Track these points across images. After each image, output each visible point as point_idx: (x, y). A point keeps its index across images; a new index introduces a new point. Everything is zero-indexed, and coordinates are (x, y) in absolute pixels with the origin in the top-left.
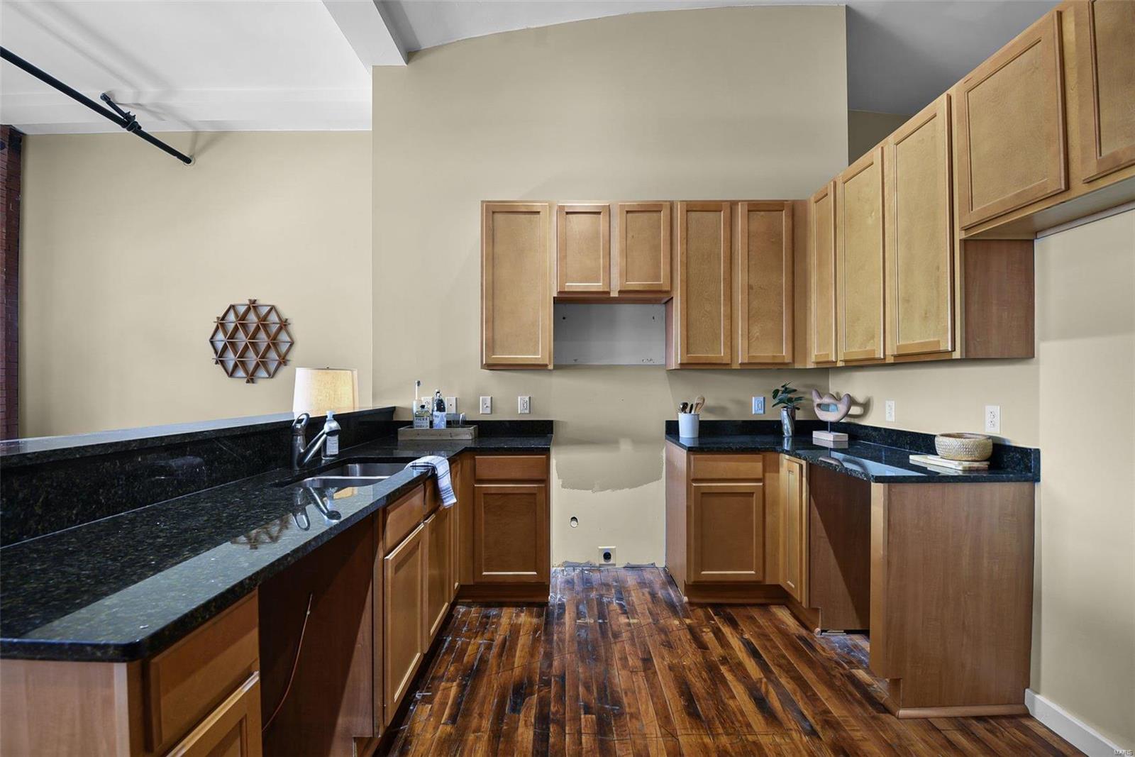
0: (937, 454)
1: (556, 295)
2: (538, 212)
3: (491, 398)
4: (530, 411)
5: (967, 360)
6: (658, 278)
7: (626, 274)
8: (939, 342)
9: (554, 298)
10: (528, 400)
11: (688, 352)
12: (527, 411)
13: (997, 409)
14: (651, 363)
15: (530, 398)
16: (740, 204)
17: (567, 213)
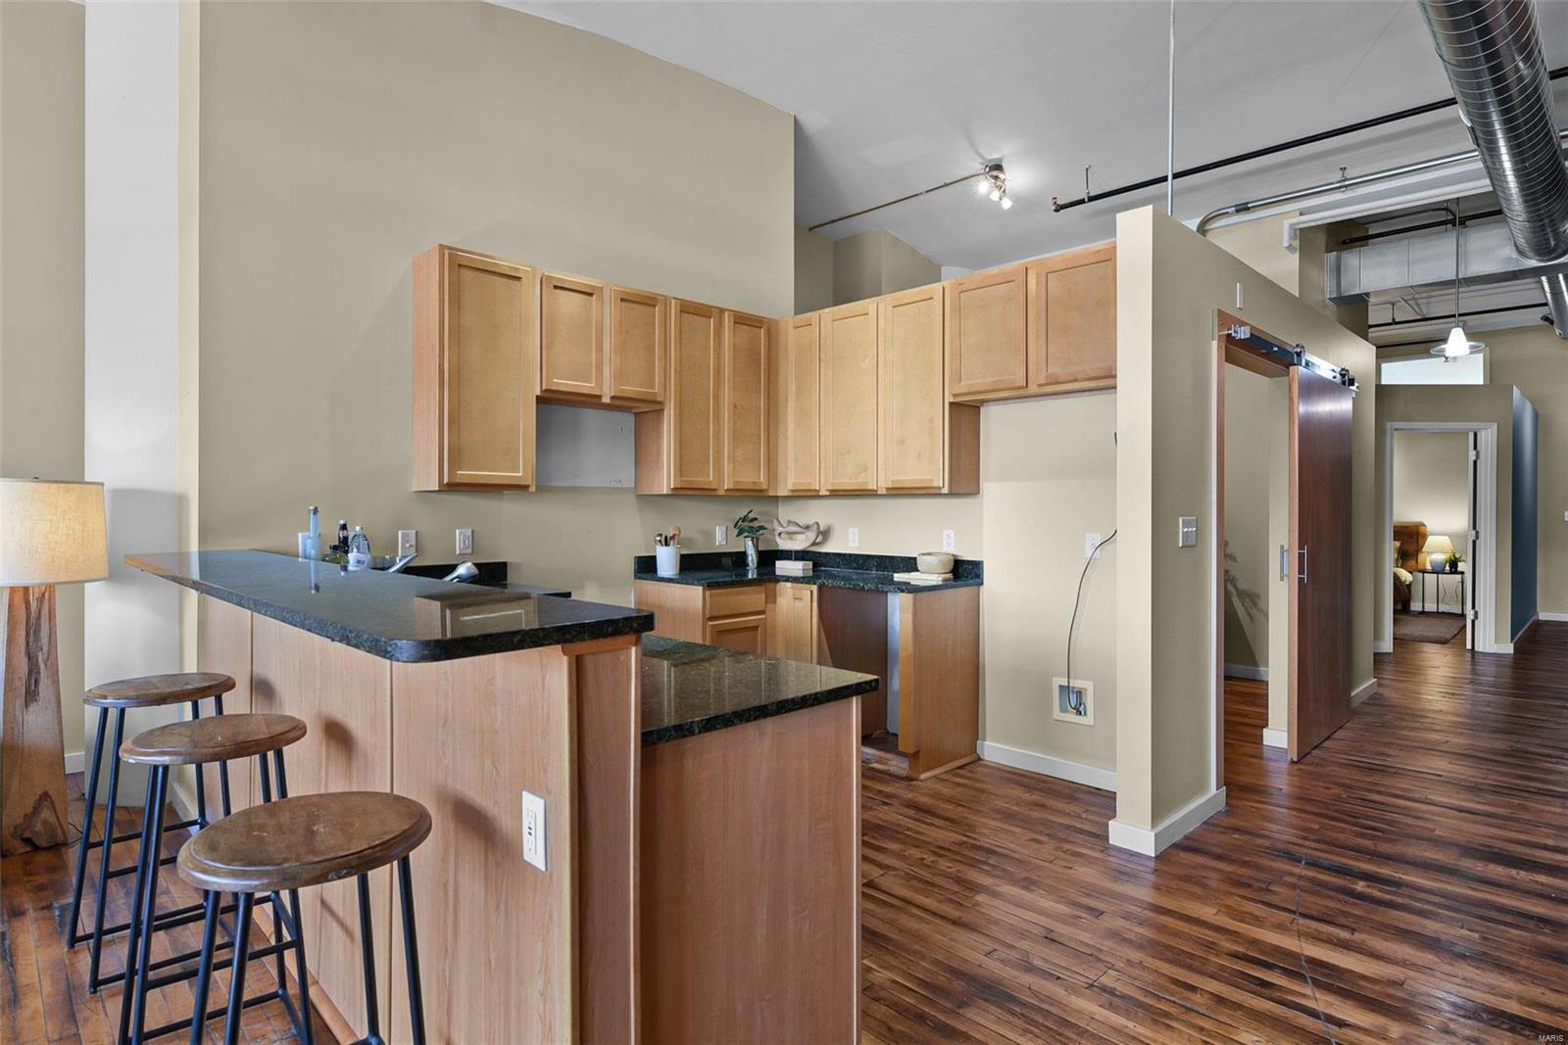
0: (918, 570)
1: (539, 394)
2: (519, 279)
3: (417, 532)
4: (473, 550)
5: (952, 494)
6: (653, 387)
7: (619, 376)
8: (932, 480)
9: (537, 396)
10: (470, 534)
11: (681, 476)
12: (469, 551)
13: (951, 532)
14: (620, 485)
15: (473, 532)
16: (726, 313)
17: (555, 287)
